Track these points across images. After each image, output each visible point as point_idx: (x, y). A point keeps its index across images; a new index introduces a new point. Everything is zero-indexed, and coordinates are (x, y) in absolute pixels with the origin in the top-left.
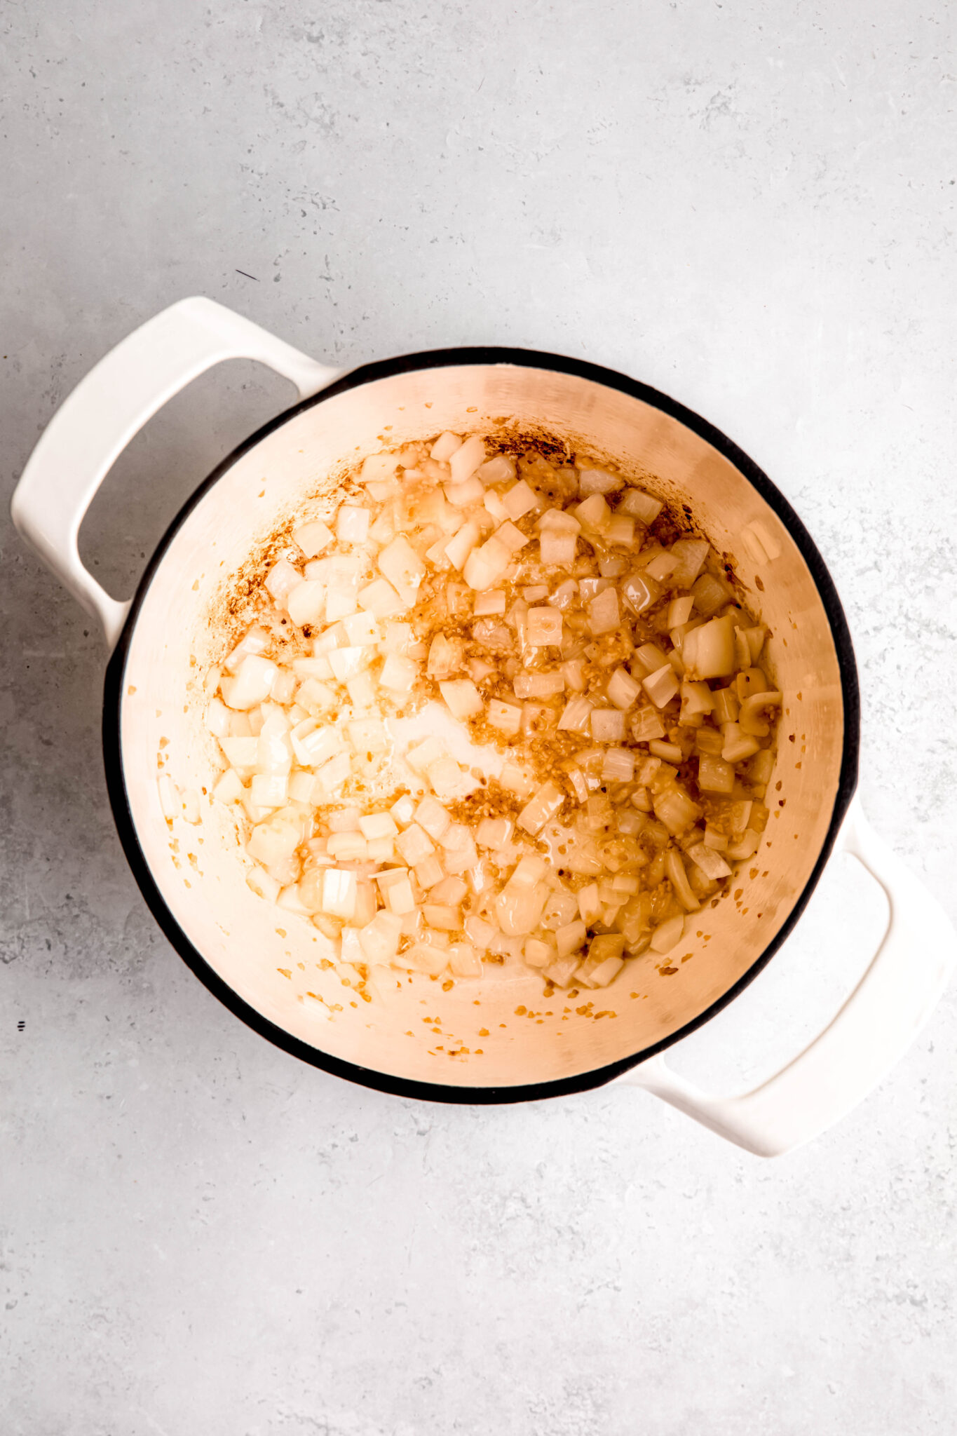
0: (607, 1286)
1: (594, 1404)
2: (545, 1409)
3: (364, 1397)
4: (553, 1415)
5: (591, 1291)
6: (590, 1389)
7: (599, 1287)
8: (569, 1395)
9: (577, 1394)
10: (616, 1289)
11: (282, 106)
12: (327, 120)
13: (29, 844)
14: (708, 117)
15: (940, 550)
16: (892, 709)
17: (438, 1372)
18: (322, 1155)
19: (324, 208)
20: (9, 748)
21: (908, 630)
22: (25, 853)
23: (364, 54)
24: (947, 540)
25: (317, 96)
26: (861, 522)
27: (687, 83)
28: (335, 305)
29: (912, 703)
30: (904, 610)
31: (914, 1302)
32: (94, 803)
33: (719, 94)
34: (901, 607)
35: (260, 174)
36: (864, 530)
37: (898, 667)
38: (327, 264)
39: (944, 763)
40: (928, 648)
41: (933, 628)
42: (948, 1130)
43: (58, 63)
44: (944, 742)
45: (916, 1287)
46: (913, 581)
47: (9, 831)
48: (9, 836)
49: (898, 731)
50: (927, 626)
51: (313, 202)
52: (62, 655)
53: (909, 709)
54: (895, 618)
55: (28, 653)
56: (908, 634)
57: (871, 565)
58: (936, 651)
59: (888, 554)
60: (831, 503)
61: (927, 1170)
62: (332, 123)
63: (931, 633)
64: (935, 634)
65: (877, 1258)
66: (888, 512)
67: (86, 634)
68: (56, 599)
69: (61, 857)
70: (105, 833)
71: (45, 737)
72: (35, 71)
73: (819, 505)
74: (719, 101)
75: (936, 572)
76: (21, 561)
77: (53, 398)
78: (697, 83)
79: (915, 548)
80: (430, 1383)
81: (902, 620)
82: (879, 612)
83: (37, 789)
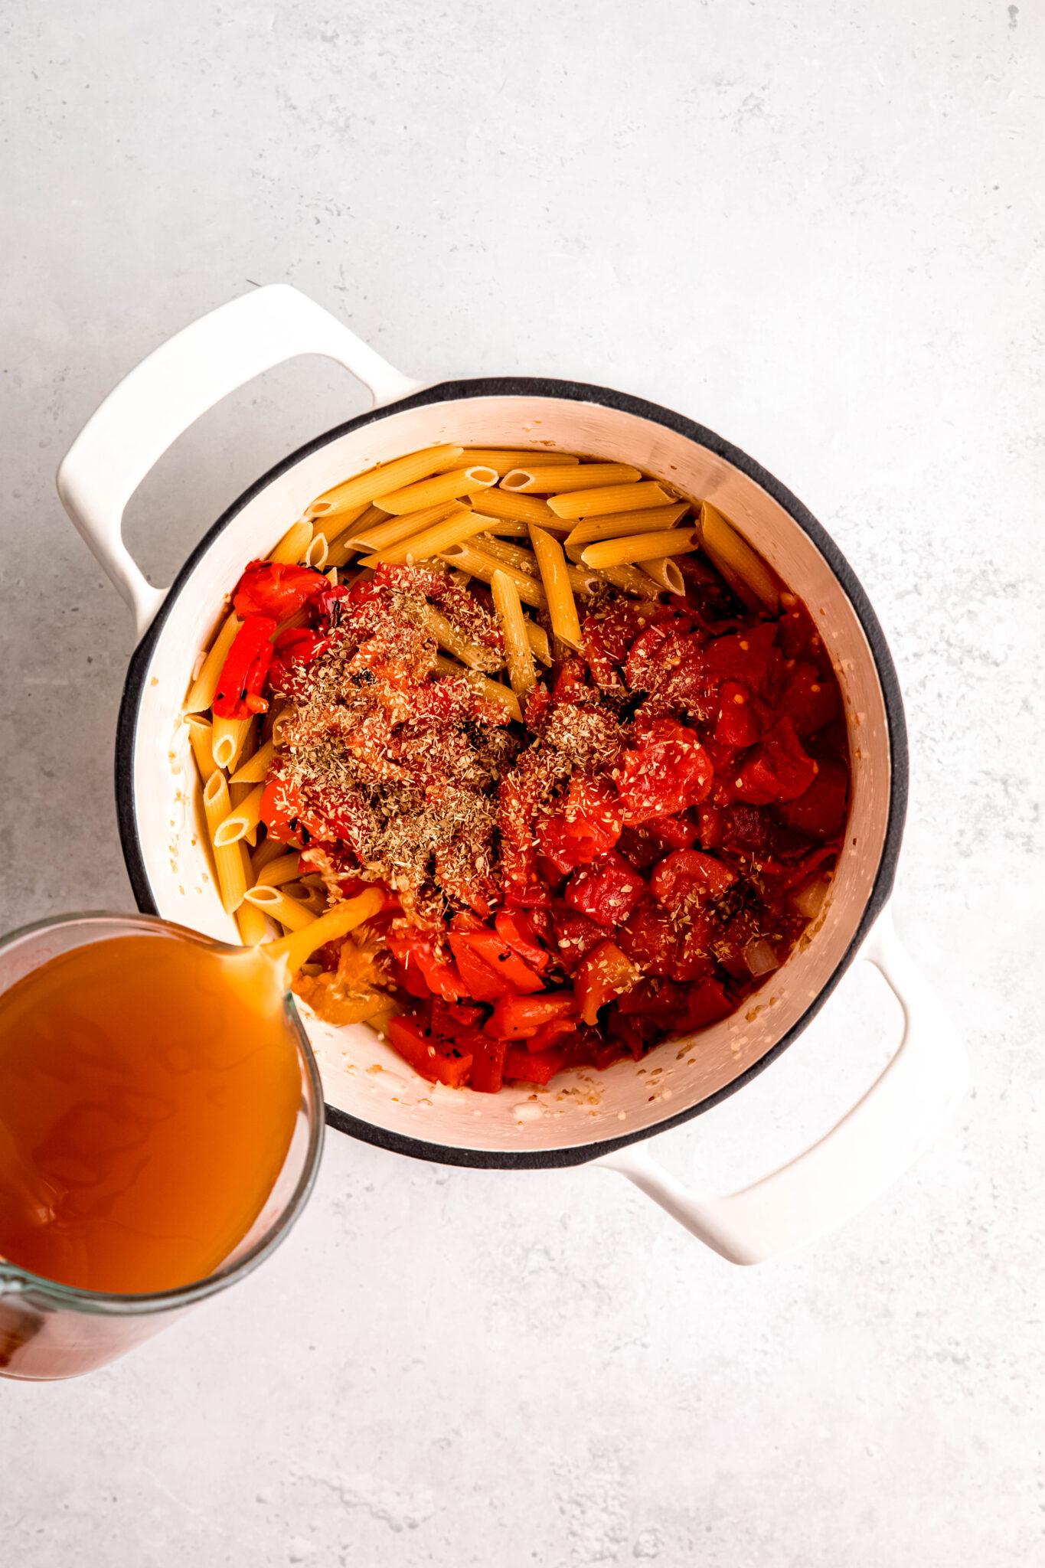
0: (634, 1342)
1: (621, 1466)
2: (570, 1471)
3: (380, 1458)
4: (577, 1478)
5: (617, 1349)
6: (617, 1450)
7: (626, 1344)
8: (594, 1456)
9: (603, 1456)
10: (644, 1346)
11: (294, 108)
12: (342, 124)
13: (31, 880)
14: (741, 119)
15: (984, 573)
16: (933, 739)
17: (457, 1432)
18: (336, 1205)
19: (339, 215)
20: (10, 779)
21: (949, 656)
22: (26, 889)
23: (380, 55)
24: (991, 563)
25: (332, 98)
26: (901, 544)
27: (718, 84)
28: (350, 316)
29: (954, 733)
30: (946, 635)
31: (955, 1360)
32: (98, 838)
33: (752, 95)
34: (942, 632)
35: (272, 180)
36: (904, 552)
37: (940, 695)
38: (342, 273)
39: (988, 796)
40: (970, 675)
41: (976, 654)
42: (992, 1179)
43: (62, 64)
44: (988, 773)
45: (957, 1344)
46: (955, 605)
47: (10, 866)
48: (10, 872)
49: (939, 762)
50: (970, 652)
51: (327, 209)
52: (65, 683)
53: (951, 739)
54: (936, 644)
55: (29, 680)
56: (950, 661)
57: (911, 588)
58: (980, 679)
59: (929, 577)
60: (869, 524)
61: (969, 1222)
62: (348, 127)
63: (974, 659)
64: (978, 661)
65: (918, 1314)
66: (928, 533)
67: (90, 660)
68: (59, 624)
69: (63, 893)
70: (110, 868)
71: (47, 768)
72: (37, 72)
73: (857, 525)
74: (752, 103)
75: (979, 595)
76: (22, 584)
77: (56, 414)
78: (730, 84)
79: (957, 571)
80: (449, 1443)
81: (943, 645)
82: (920, 638)
83: (39, 823)
